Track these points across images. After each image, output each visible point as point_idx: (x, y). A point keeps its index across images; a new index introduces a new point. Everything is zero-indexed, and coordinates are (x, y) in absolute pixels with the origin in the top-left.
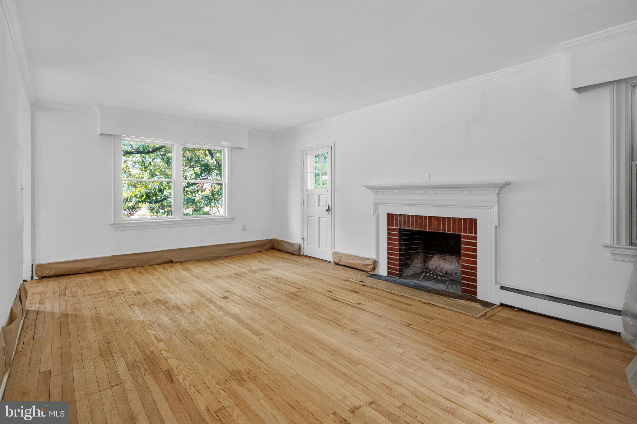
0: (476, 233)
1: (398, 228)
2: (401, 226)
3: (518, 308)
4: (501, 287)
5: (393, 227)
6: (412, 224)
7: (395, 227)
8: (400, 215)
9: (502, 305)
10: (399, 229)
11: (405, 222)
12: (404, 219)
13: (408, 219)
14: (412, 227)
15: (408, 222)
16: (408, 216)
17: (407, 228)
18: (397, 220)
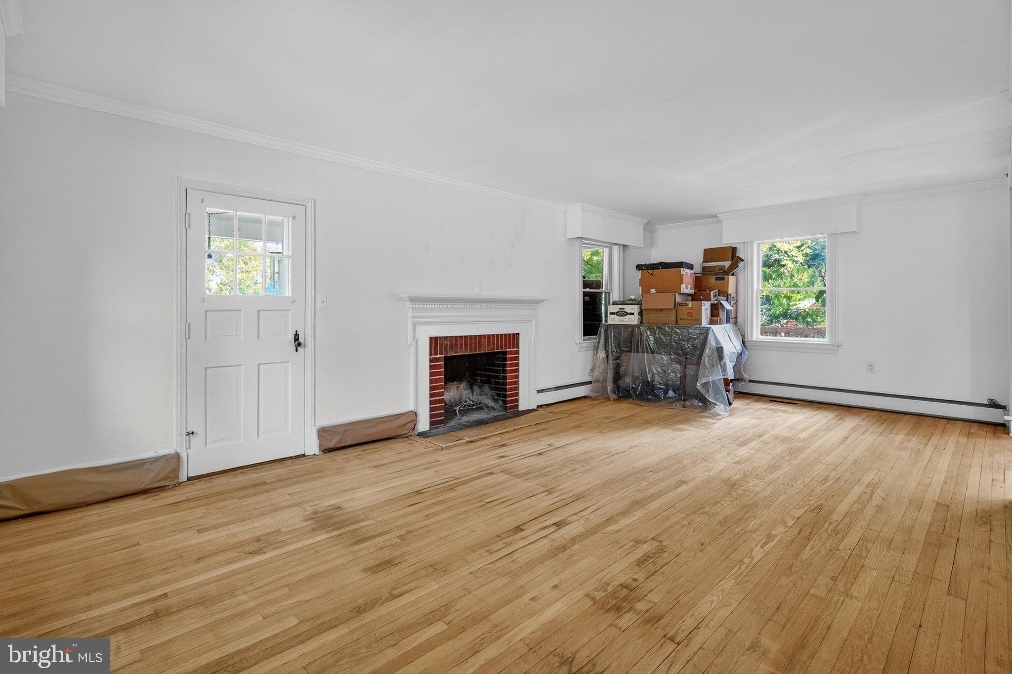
0: (518, 348)
1: (443, 356)
2: (446, 352)
3: (545, 405)
4: (537, 391)
5: (436, 356)
6: (461, 347)
7: (439, 356)
8: (446, 338)
9: (538, 407)
10: (445, 357)
11: (451, 346)
12: (451, 342)
13: (456, 341)
14: (461, 351)
15: (456, 345)
16: (456, 337)
17: (456, 354)
18: (441, 346)
